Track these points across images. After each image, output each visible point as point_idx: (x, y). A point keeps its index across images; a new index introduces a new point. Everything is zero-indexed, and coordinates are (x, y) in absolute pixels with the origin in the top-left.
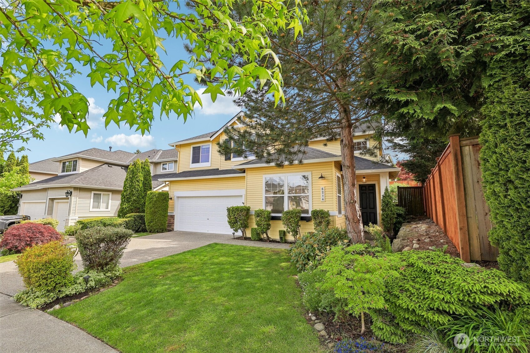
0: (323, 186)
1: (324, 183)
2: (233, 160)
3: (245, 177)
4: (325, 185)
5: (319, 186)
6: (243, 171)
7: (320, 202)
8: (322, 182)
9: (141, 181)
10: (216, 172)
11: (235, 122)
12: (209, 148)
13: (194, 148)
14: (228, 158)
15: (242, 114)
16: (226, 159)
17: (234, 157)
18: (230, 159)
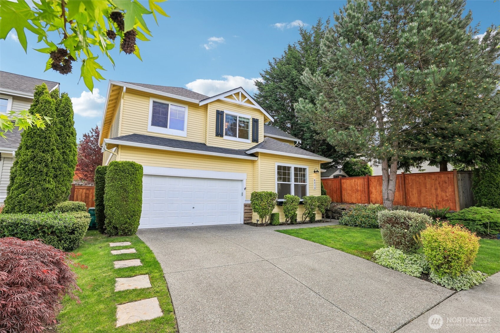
0: (315, 178)
2: (225, 137)
5: (313, 178)
7: (313, 190)
8: (315, 175)
10: (202, 146)
11: (232, 95)
12: (184, 112)
13: (154, 102)
14: (219, 133)
15: (240, 90)
16: (217, 135)
17: (226, 135)
18: (222, 136)
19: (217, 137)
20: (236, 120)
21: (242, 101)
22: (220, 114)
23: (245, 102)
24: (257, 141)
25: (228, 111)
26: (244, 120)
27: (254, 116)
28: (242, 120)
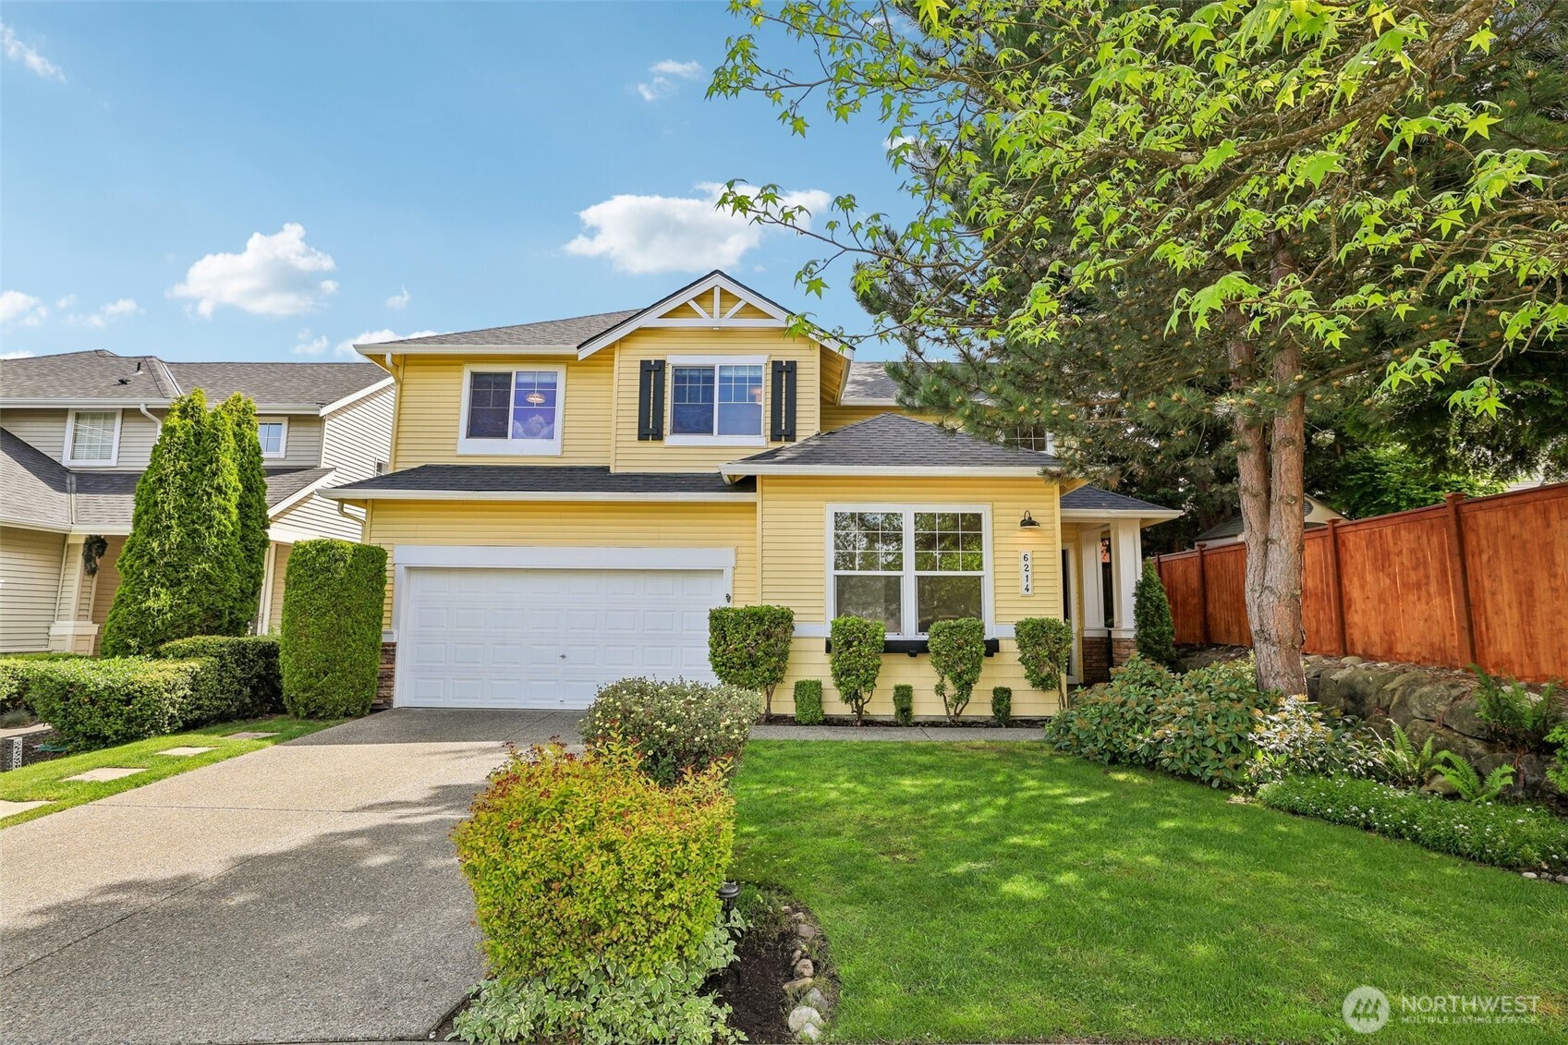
0: (1027, 550)
1: (1025, 540)
2: (670, 439)
3: (754, 504)
4: (1033, 548)
5: (1017, 548)
6: (748, 483)
7: (1018, 597)
8: (1027, 536)
9: (235, 490)
10: (598, 478)
11: (686, 304)
12: (554, 385)
13: (475, 376)
14: (650, 430)
15: (718, 281)
16: (643, 436)
17: (675, 431)
18: (658, 436)
19: (644, 444)
20: (711, 379)
21: (722, 314)
22: (652, 371)
23: (737, 315)
24: (791, 436)
25: (678, 357)
26: (741, 374)
27: (775, 352)
28: (733, 374)
